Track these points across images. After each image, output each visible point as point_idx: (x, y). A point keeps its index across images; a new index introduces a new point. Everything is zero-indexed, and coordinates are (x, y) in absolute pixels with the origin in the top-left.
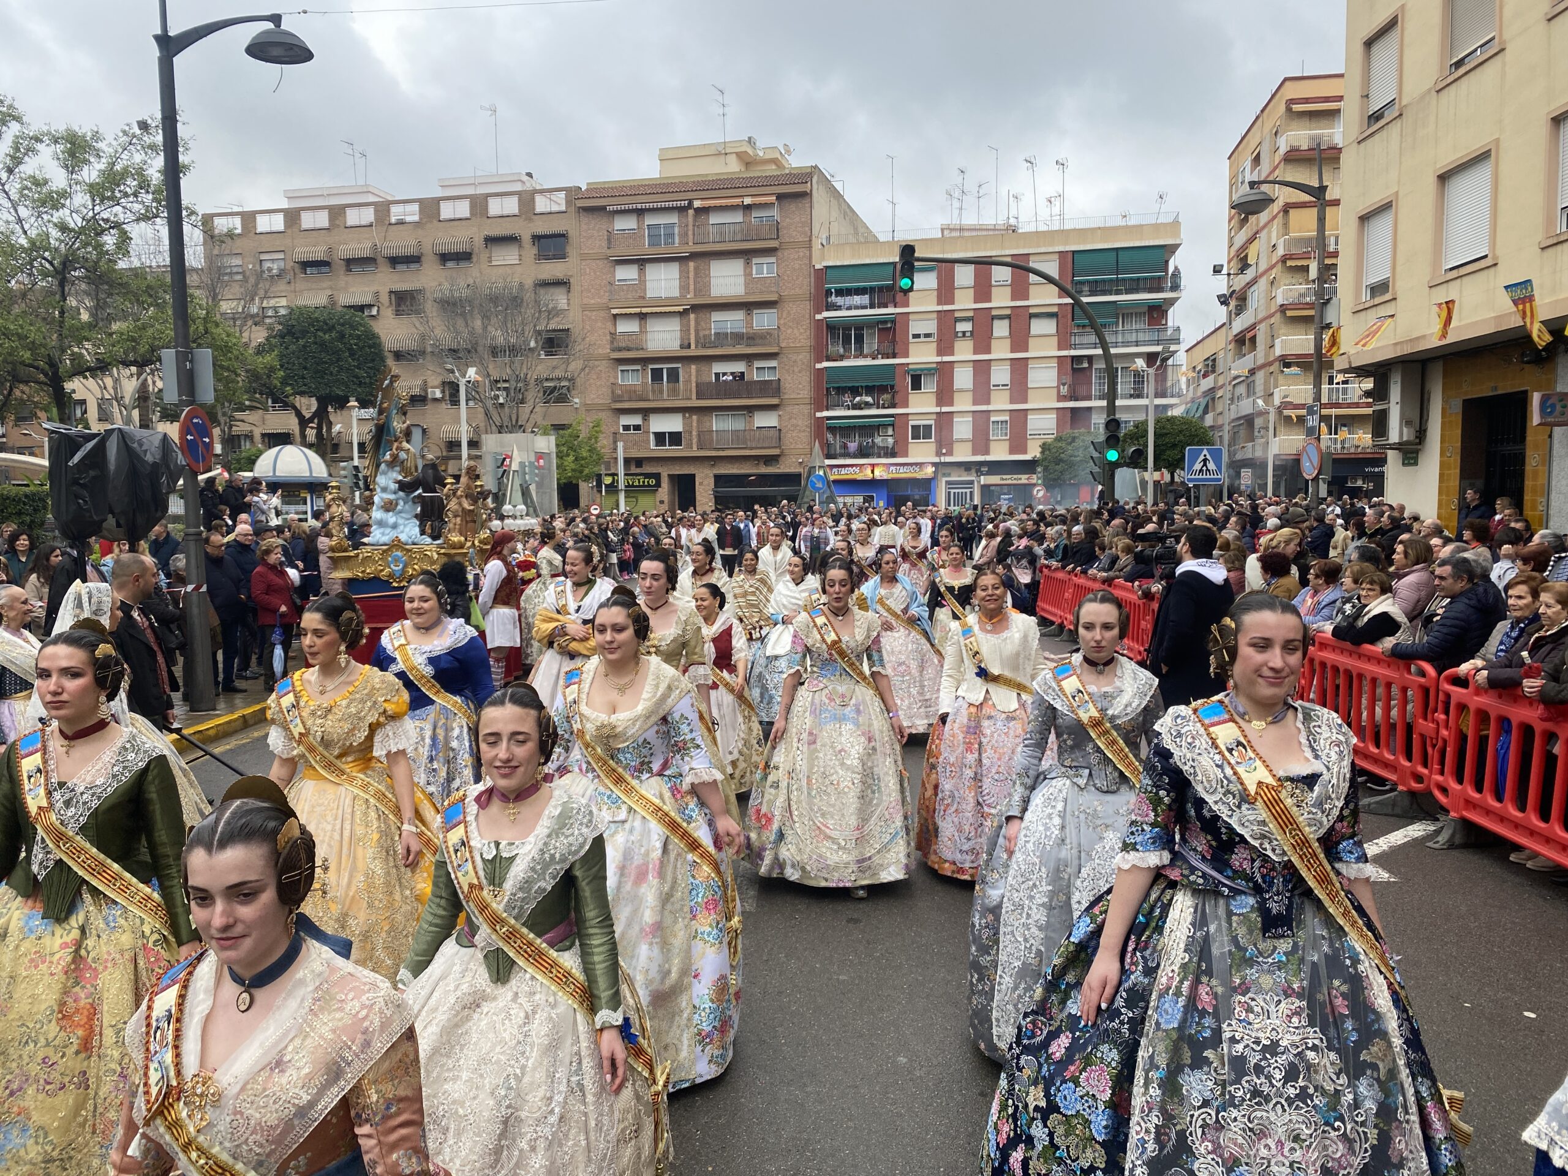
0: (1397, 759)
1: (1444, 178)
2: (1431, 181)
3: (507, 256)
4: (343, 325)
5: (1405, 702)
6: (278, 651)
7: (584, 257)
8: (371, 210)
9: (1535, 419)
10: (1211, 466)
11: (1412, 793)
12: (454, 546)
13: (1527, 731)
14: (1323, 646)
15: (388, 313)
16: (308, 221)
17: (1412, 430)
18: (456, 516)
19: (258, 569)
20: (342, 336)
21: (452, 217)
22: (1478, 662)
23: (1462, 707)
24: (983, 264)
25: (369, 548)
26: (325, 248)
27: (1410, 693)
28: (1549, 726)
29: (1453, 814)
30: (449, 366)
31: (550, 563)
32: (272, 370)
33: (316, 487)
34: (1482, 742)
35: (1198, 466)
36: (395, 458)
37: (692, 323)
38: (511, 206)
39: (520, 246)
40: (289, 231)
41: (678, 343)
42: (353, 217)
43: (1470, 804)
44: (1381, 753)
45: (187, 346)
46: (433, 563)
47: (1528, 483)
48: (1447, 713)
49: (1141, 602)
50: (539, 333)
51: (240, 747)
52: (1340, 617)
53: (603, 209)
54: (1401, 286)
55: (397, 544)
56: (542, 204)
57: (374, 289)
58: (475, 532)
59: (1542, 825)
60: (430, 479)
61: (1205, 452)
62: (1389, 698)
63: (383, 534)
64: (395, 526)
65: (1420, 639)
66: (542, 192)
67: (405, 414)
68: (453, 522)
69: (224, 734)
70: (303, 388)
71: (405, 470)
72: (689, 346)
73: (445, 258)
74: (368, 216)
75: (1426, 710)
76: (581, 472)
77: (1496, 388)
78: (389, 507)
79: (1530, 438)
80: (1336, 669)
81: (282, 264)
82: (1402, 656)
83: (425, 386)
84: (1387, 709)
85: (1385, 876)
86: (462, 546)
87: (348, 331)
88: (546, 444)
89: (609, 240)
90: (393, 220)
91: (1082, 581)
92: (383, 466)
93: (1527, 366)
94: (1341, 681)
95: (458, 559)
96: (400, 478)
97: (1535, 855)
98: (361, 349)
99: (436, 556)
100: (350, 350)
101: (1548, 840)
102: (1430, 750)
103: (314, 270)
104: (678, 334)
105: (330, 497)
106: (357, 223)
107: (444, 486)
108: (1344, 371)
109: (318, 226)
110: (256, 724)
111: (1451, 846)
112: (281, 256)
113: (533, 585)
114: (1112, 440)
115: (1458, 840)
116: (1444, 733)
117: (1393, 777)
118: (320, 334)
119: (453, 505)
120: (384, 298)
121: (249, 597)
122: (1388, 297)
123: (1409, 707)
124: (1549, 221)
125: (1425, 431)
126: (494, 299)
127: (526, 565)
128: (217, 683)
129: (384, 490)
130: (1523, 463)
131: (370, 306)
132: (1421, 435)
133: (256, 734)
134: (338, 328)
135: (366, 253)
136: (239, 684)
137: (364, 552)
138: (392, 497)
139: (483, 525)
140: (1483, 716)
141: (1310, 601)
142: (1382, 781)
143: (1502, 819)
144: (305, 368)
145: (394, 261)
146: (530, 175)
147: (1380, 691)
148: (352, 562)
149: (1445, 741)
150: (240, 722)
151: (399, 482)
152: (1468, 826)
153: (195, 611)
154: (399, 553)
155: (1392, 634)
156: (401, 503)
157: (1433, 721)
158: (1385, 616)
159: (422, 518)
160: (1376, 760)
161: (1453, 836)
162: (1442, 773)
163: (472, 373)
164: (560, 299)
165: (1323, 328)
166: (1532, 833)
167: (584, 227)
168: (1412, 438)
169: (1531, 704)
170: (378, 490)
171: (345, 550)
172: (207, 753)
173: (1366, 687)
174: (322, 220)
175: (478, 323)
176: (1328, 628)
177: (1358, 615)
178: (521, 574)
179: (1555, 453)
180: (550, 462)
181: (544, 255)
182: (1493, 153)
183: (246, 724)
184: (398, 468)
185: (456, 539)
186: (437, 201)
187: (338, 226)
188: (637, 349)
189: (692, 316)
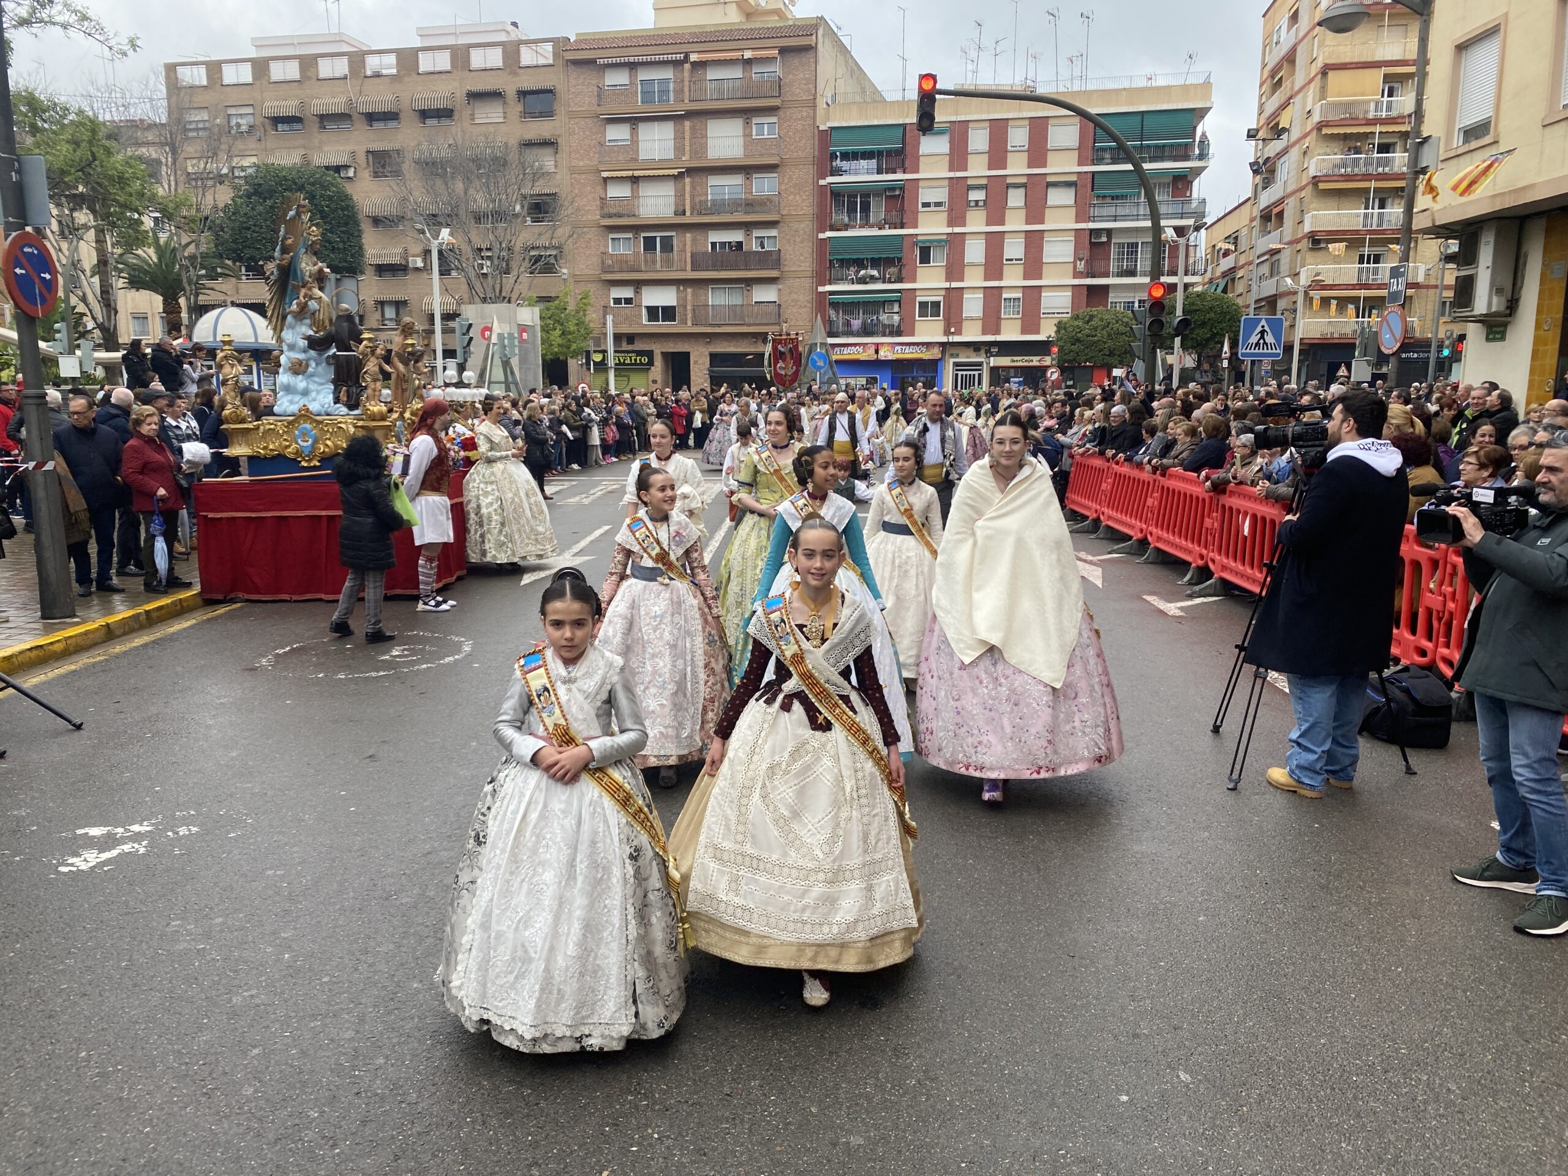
3: (490, 114)
4: (313, 184)
6: (160, 545)
7: (572, 115)
8: (345, 60)
10: (1270, 339)
12: (373, 417)
15: (366, 175)
16: (280, 71)
17: (1503, 300)
19: (130, 442)
21: (431, 69)
26: (296, 102)
30: (419, 226)
33: (263, 355)
35: (1254, 339)
36: (303, 307)
37: (688, 188)
38: (495, 57)
39: (505, 103)
40: (258, 83)
41: (673, 209)
42: (326, 69)
45: (12, 151)
50: (524, 197)
51: (77, 671)
53: (592, 62)
54: (1505, 127)
55: (305, 415)
56: (527, 57)
57: (350, 148)
58: (405, 401)
60: (345, 334)
61: (1263, 323)
63: (291, 402)
64: (305, 393)
66: (528, 43)
68: (372, 387)
71: (316, 324)
72: (684, 213)
73: (425, 114)
74: (341, 67)
76: (568, 348)
78: (298, 369)
81: (251, 119)
83: (406, 254)
86: (386, 419)
87: (318, 193)
88: (529, 315)
89: (599, 96)
90: (369, 73)
92: (289, 318)
95: (379, 435)
96: (311, 333)
98: (334, 211)
99: (352, 430)
103: (286, 127)
104: (672, 200)
106: (331, 76)
107: (360, 341)
109: (289, 78)
110: (125, 634)
112: (250, 110)
119: (371, 366)
120: (362, 159)
125: (1518, 299)
126: (477, 161)
129: (292, 347)
131: (346, 167)
132: (1513, 305)
134: (308, 187)
135: (341, 109)
136: (116, 584)
137: (267, 421)
138: (301, 356)
139: (416, 393)
145: (371, 118)
146: (515, 24)
148: (252, 436)
150: (104, 631)
151: (308, 338)
153: (40, 493)
154: (308, 426)
156: (313, 364)
159: (338, 382)
163: (445, 233)
164: (547, 160)
165: (1416, 173)
167: (573, 82)
168: (1502, 308)
170: (285, 348)
171: (243, 421)
174: (292, 71)
175: (459, 186)
180: (535, 336)
181: (528, 114)
183: (110, 634)
184: (308, 321)
185: (376, 409)
186: (415, 52)
187: (309, 78)
188: (629, 216)
189: (687, 180)
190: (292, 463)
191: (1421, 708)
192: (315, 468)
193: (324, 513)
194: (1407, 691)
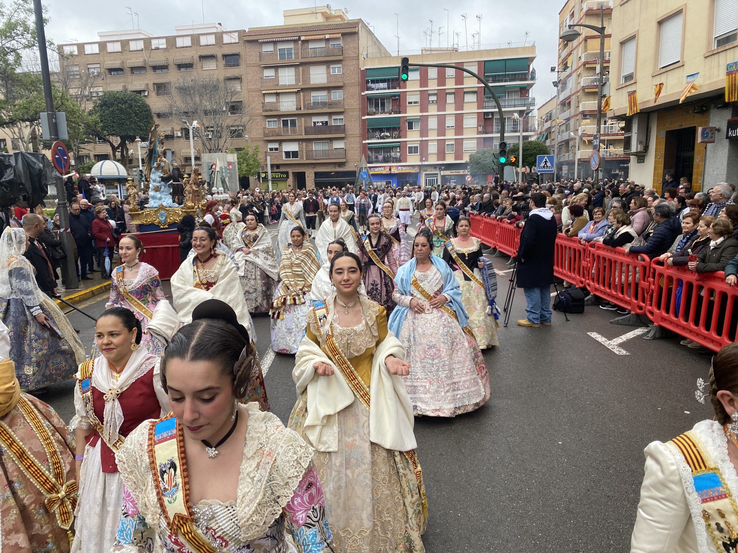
0: (631, 300)
1: (660, 23)
2: (654, 24)
3: (210, 66)
4: (131, 100)
5: (635, 273)
6: (107, 260)
7: (248, 65)
8: (142, 42)
9: (699, 139)
10: (549, 164)
11: (637, 315)
12: (189, 208)
13: (690, 285)
14: (599, 248)
15: (153, 94)
16: (110, 48)
17: (642, 146)
18: (189, 193)
19: (95, 220)
20: (131, 106)
21: (182, 46)
22: (669, 254)
23: (661, 275)
24: (441, 67)
25: (148, 210)
26: (120, 62)
27: (637, 269)
28: (700, 283)
29: (655, 324)
30: (184, 120)
31: (236, 215)
32: (96, 123)
33: (122, 181)
34: (670, 291)
35: (542, 164)
36: (159, 165)
37: (302, 97)
38: (211, 40)
39: (217, 60)
40: (102, 53)
41: (295, 107)
42: (133, 46)
43: (663, 319)
44: (624, 297)
45: (53, 111)
46: (179, 216)
47: (695, 170)
48: (654, 277)
49: (515, 229)
50: (227, 103)
51: (91, 305)
52: (607, 235)
53: (256, 41)
54: (639, 77)
55: (162, 207)
56: (226, 39)
57: (146, 82)
58: (199, 201)
59: (696, 328)
60: (176, 175)
61: (546, 158)
62: (628, 271)
63: (155, 203)
64: (160, 199)
65: (644, 244)
66: (226, 33)
67: (163, 144)
68: (188, 196)
69: (83, 299)
70: (113, 132)
71: (164, 172)
72: (301, 109)
73: (180, 66)
74: (140, 45)
75: (644, 277)
76: (250, 171)
77: (681, 125)
78: (157, 189)
79: (696, 149)
80: (604, 259)
81: (99, 70)
82: (634, 252)
83: (173, 130)
84: (627, 277)
85: (624, 352)
86: (193, 208)
87: (134, 104)
88: (233, 158)
89: (260, 57)
90: (153, 47)
91: (488, 220)
92: (153, 169)
93: (696, 115)
94: (606, 264)
95: (191, 214)
96: (162, 175)
97: (692, 341)
98: (141, 112)
99: (181, 213)
100: (135, 113)
101: (698, 335)
102: (646, 295)
103: (115, 73)
104: (295, 103)
105: (128, 185)
106: (135, 49)
107: (183, 178)
108: (612, 118)
109: (116, 50)
110: (98, 294)
111: (654, 338)
112: (98, 66)
113: (228, 227)
114: (503, 152)
115: (657, 336)
116: (653, 287)
117: (629, 308)
118: (120, 105)
119: (188, 188)
120: (151, 87)
121: (92, 235)
122: (632, 82)
123: (637, 275)
124: (709, 44)
125: (648, 146)
126: (205, 87)
127: (224, 217)
128: (78, 275)
129: (154, 181)
130: (693, 162)
131: (144, 91)
132: (646, 148)
133: (99, 299)
134: (129, 102)
135: (141, 65)
136: (89, 276)
137: (146, 212)
138: (158, 184)
139: (203, 197)
140: (670, 279)
141: (592, 227)
142: (624, 310)
143: (678, 325)
144: (114, 122)
145: (155, 68)
146: (220, 24)
147: (624, 268)
148: (141, 217)
149: (653, 291)
150: (90, 294)
151: (162, 177)
152: (662, 329)
153: (66, 241)
154: (163, 212)
155: (630, 242)
156: (163, 187)
157: (648, 282)
158: (627, 233)
159: (173, 194)
160: (621, 300)
161: (655, 334)
162: (651, 305)
163: (195, 123)
164: (237, 86)
165: (602, 97)
166: (691, 331)
167: (248, 50)
168: (642, 150)
169: (692, 273)
170: (152, 181)
171: (137, 211)
172: (75, 309)
173: (618, 267)
174: (117, 47)
175: (197, 99)
176: (601, 239)
177: (614, 234)
178: (222, 221)
179: (707, 155)
180: (235, 167)
181: (228, 65)
182: (684, 10)
183: (93, 294)
184: (160, 171)
185: (190, 205)
186: (175, 38)
187: (126, 51)
188: (275, 111)
189: (302, 94)
190: (157, 227)
191: (574, 300)
192: (166, 229)
193: (170, 246)
194: (569, 294)
